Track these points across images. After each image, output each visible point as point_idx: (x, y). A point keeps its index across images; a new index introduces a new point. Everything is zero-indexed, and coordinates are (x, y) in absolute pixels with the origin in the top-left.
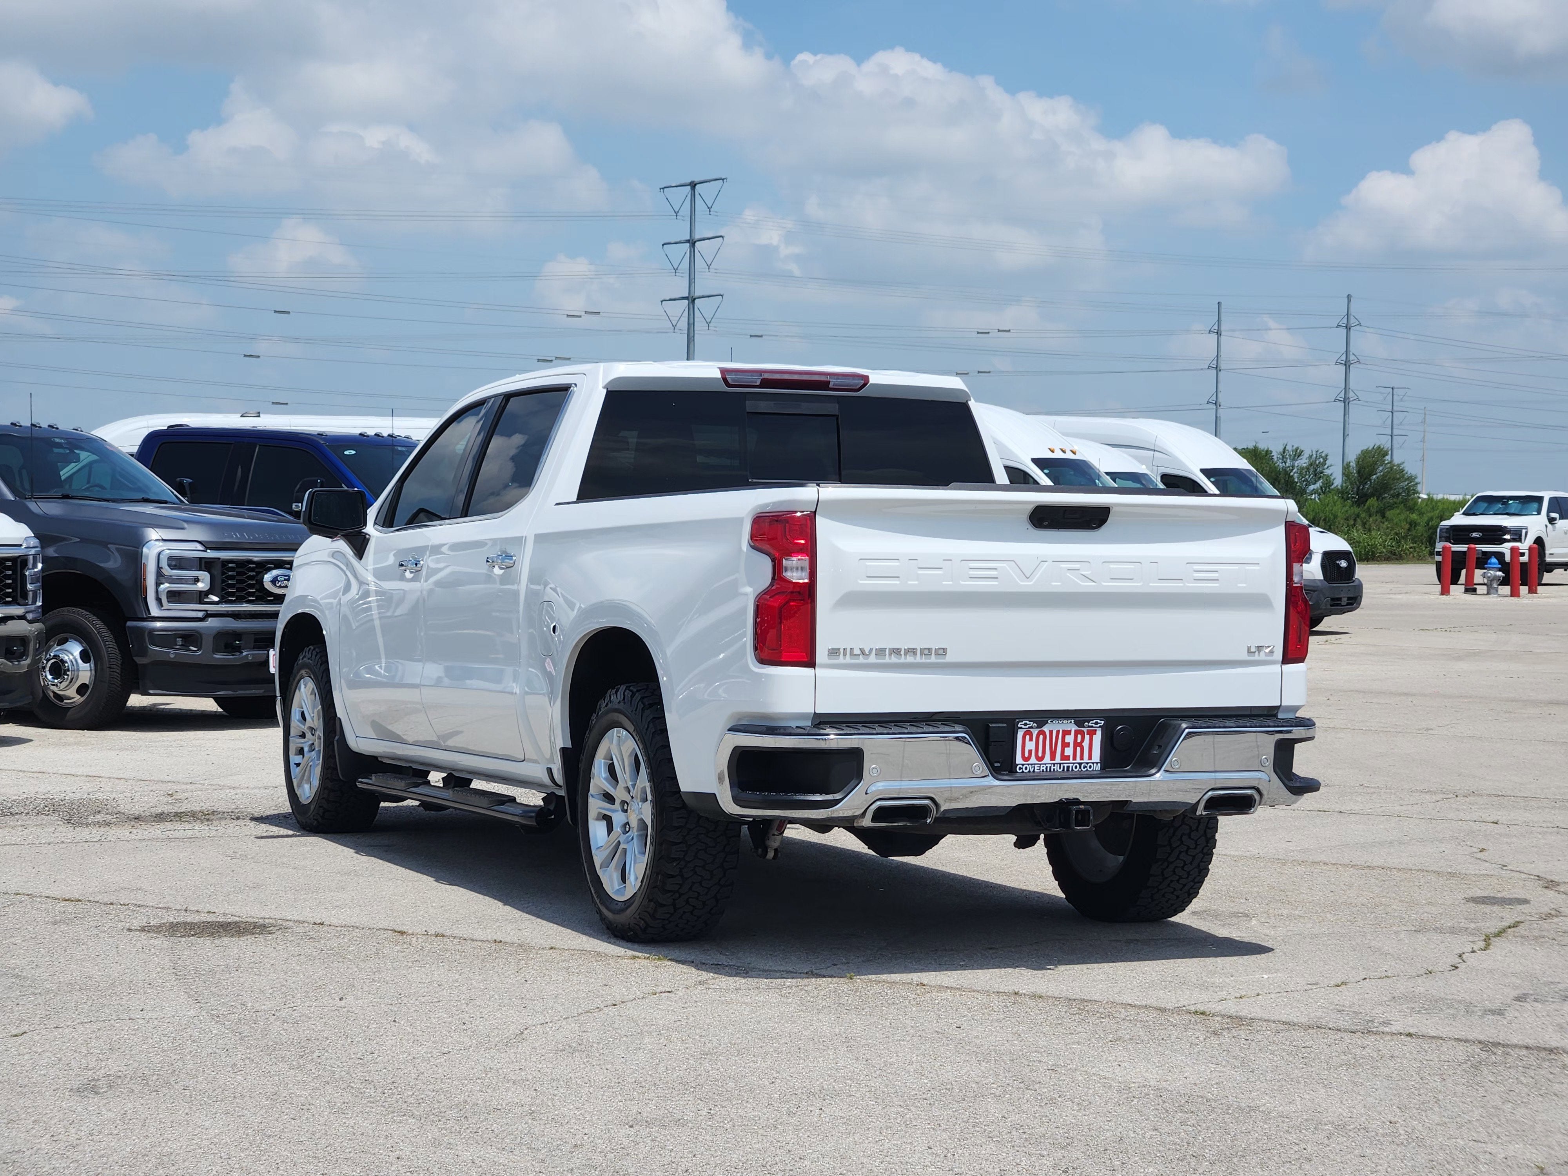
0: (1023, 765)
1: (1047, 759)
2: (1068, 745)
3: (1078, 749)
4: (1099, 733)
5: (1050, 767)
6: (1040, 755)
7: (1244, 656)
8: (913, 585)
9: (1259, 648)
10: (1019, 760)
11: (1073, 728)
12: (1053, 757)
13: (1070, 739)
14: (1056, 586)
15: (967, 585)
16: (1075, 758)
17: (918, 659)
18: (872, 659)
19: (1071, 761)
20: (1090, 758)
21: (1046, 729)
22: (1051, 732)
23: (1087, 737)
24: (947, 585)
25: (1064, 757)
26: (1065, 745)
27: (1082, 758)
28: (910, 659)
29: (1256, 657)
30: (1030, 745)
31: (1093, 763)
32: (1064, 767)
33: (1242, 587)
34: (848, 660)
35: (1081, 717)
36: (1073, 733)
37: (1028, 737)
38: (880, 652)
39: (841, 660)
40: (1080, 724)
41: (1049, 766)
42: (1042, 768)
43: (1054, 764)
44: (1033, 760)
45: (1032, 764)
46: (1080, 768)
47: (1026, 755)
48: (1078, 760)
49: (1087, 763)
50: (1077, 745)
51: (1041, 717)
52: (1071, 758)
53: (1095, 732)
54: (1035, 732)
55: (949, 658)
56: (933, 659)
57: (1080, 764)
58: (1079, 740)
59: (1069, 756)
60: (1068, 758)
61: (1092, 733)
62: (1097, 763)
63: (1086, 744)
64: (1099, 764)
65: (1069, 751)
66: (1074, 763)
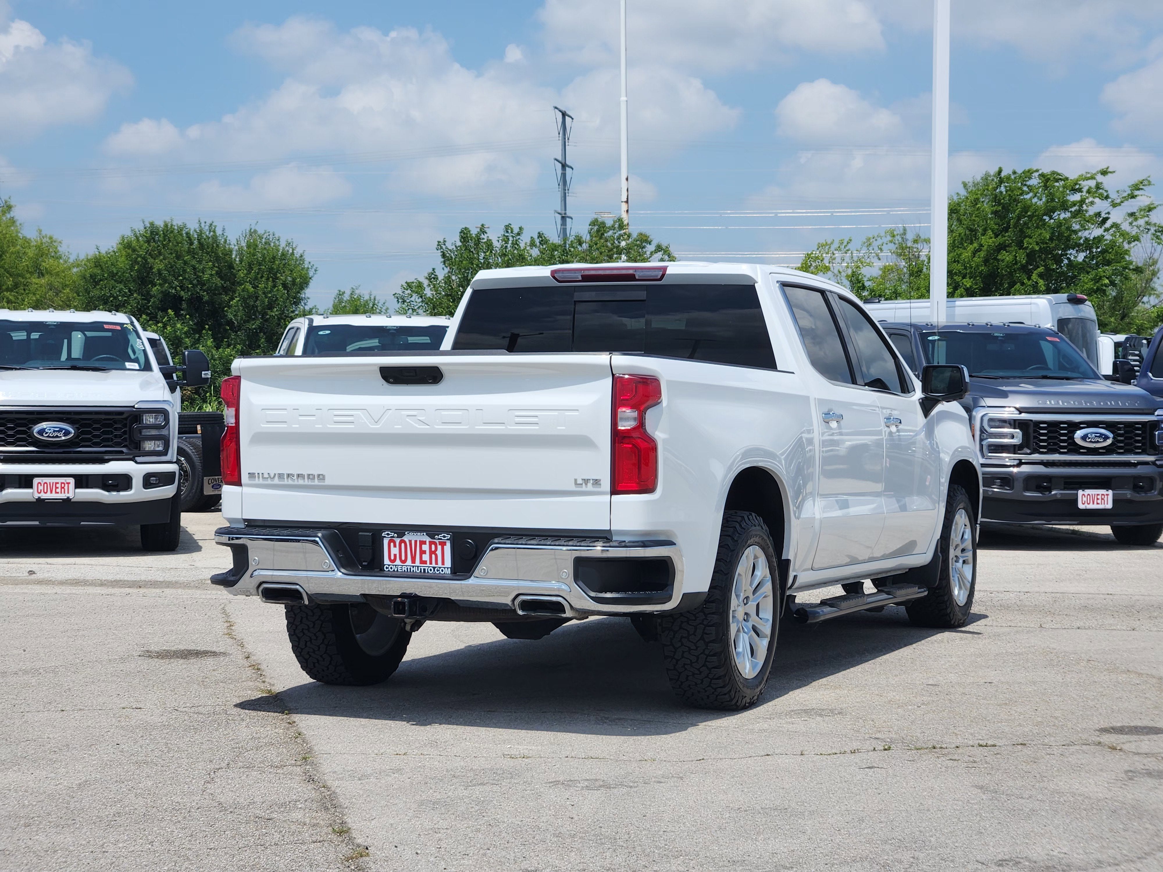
0: (389, 565)
1: (409, 562)
2: (425, 552)
3: (433, 556)
4: (448, 544)
5: (410, 569)
6: (403, 558)
7: (573, 488)
8: (295, 427)
9: (586, 481)
10: (386, 561)
11: (428, 539)
12: (413, 561)
13: (426, 547)
14: (398, 428)
15: (332, 428)
16: (431, 563)
17: (306, 482)
18: (276, 481)
19: (428, 565)
20: (443, 563)
21: (406, 538)
22: (410, 541)
23: (439, 547)
24: (318, 428)
25: (423, 562)
26: (423, 552)
27: (436, 563)
28: (301, 482)
29: (584, 488)
30: (395, 551)
31: (445, 568)
32: (421, 569)
33: (561, 430)
34: (261, 481)
35: (432, 531)
36: (428, 543)
37: (392, 544)
38: (281, 476)
39: (257, 481)
40: (432, 536)
41: (409, 567)
42: (403, 569)
43: (413, 567)
44: (398, 562)
45: (396, 566)
46: (434, 570)
47: (392, 558)
48: (434, 565)
49: (440, 568)
50: (431, 553)
51: (401, 530)
52: (428, 562)
53: (444, 543)
54: (398, 541)
55: (328, 482)
56: (316, 482)
57: (434, 568)
58: (433, 549)
59: (426, 561)
60: (425, 562)
61: (443, 544)
62: (448, 568)
63: (439, 552)
64: (449, 569)
65: (426, 557)
66: (429, 567)
